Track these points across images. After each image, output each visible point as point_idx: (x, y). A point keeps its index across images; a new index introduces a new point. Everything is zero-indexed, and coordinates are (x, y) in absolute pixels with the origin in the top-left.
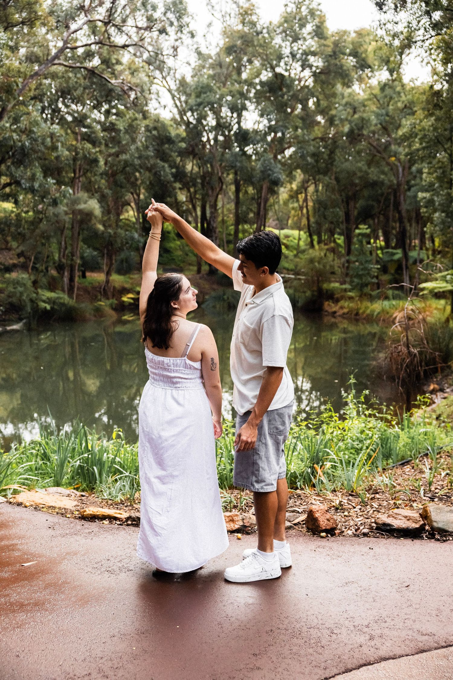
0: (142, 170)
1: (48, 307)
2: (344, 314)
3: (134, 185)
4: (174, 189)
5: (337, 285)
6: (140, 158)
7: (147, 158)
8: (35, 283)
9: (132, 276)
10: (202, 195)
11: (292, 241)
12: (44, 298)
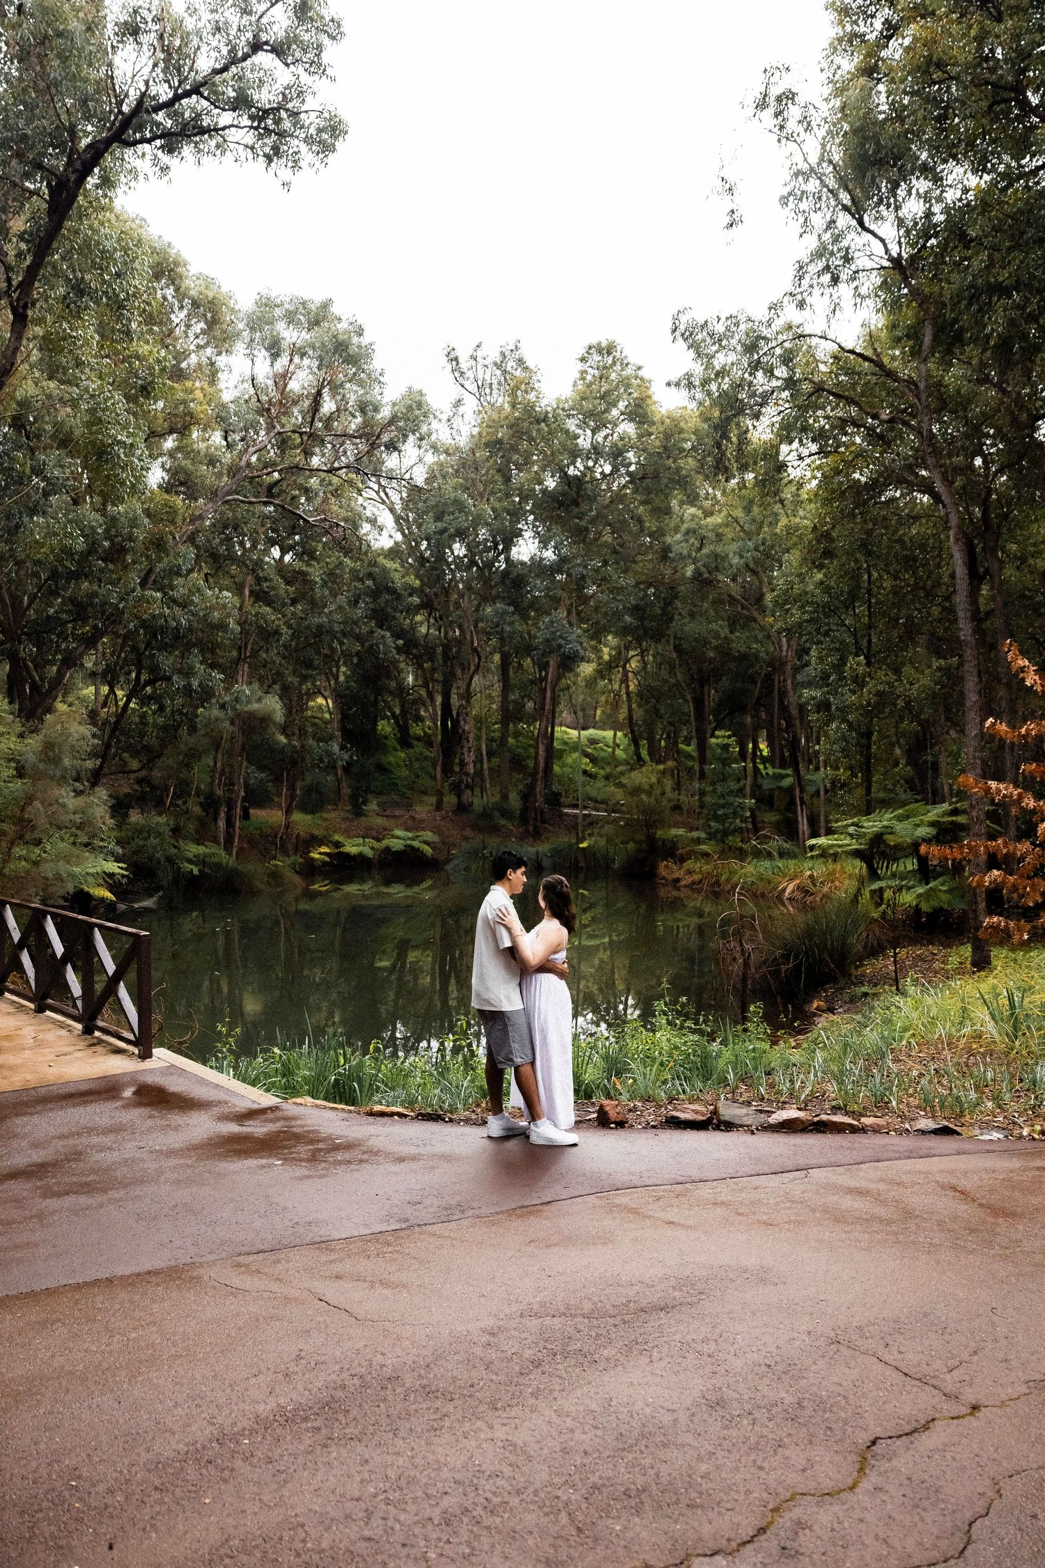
1: (196, 871)
2: (694, 883)
5: (681, 831)
8: (176, 831)
9: (325, 815)
10: (444, 674)
11: (602, 749)
12: (190, 855)
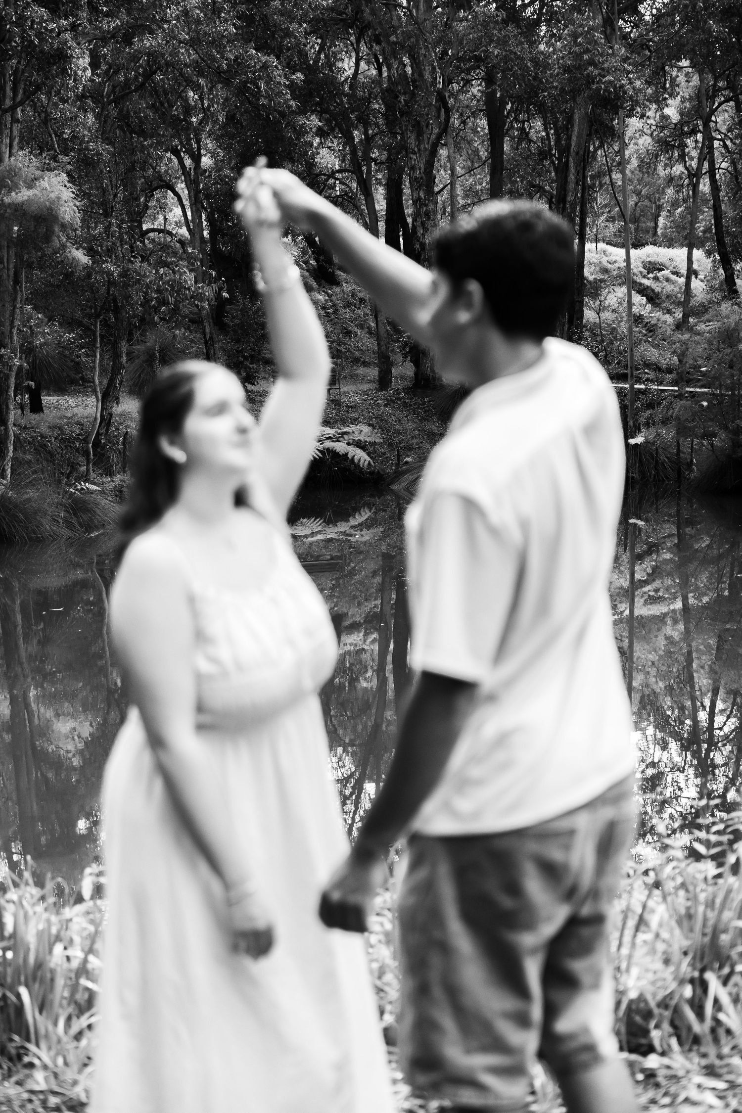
0: (202, 81)
3: (181, 126)
4: (301, 131)
6: (194, 43)
7: (217, 42)
10: (390, 149)
